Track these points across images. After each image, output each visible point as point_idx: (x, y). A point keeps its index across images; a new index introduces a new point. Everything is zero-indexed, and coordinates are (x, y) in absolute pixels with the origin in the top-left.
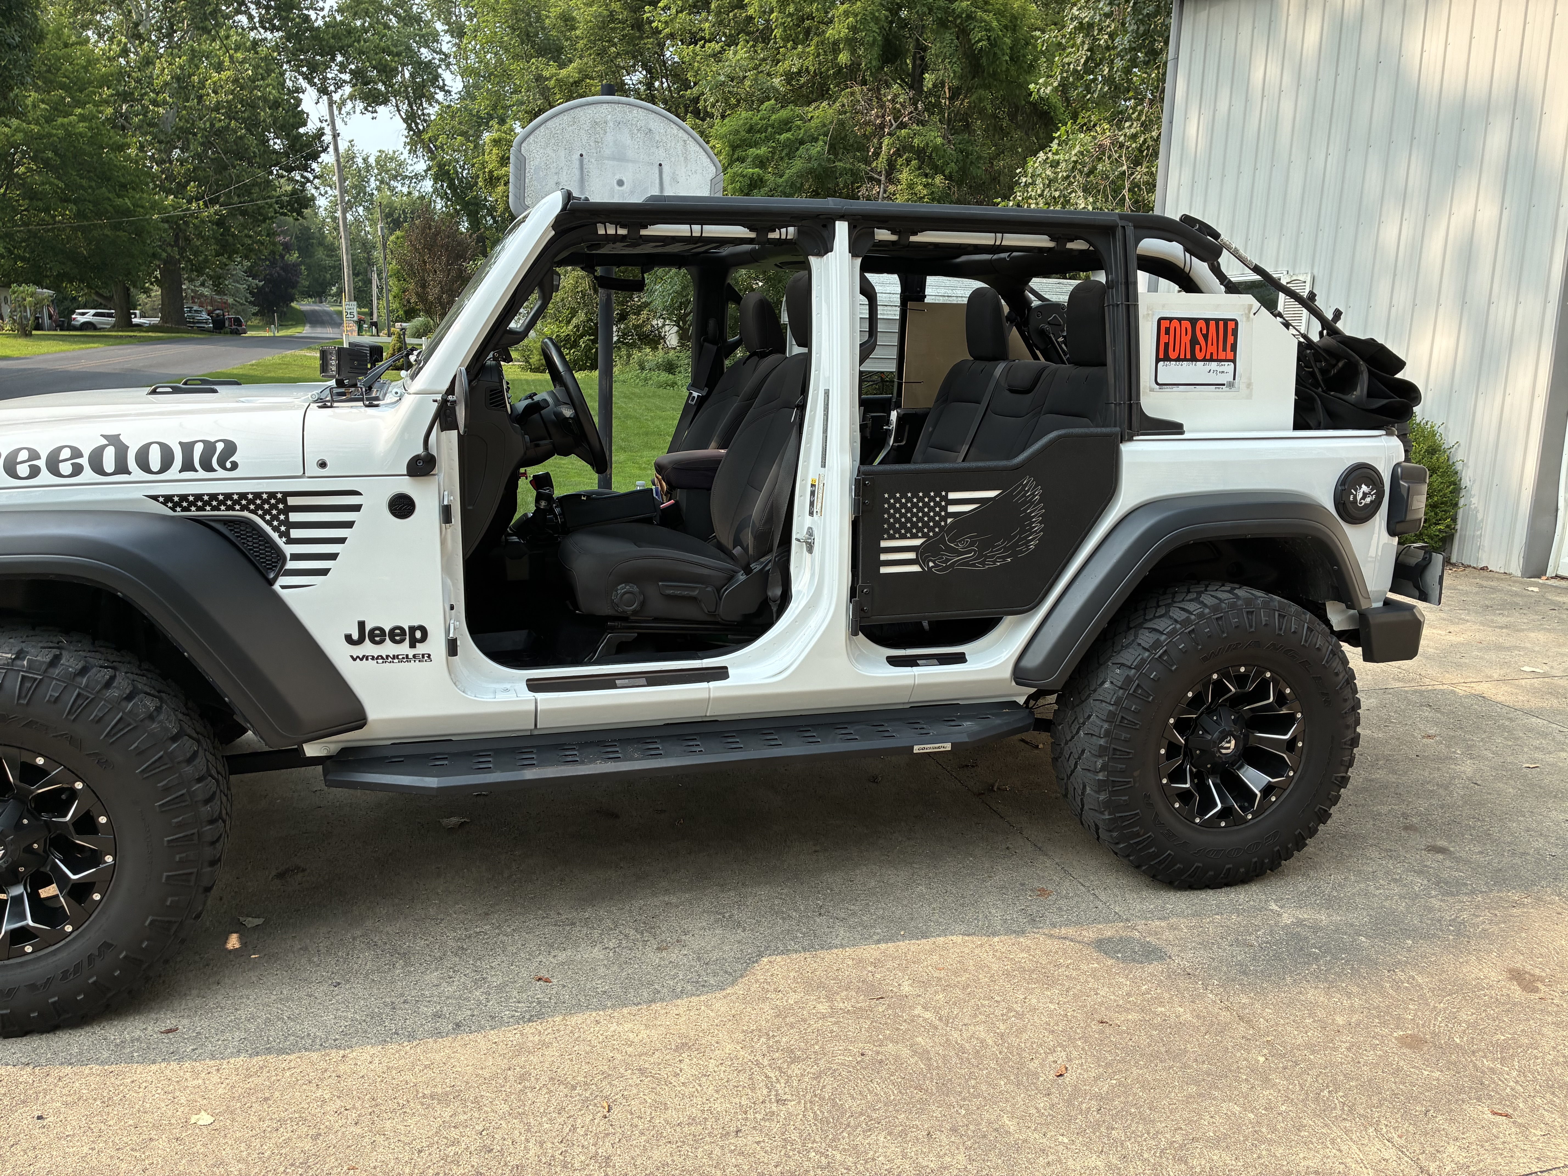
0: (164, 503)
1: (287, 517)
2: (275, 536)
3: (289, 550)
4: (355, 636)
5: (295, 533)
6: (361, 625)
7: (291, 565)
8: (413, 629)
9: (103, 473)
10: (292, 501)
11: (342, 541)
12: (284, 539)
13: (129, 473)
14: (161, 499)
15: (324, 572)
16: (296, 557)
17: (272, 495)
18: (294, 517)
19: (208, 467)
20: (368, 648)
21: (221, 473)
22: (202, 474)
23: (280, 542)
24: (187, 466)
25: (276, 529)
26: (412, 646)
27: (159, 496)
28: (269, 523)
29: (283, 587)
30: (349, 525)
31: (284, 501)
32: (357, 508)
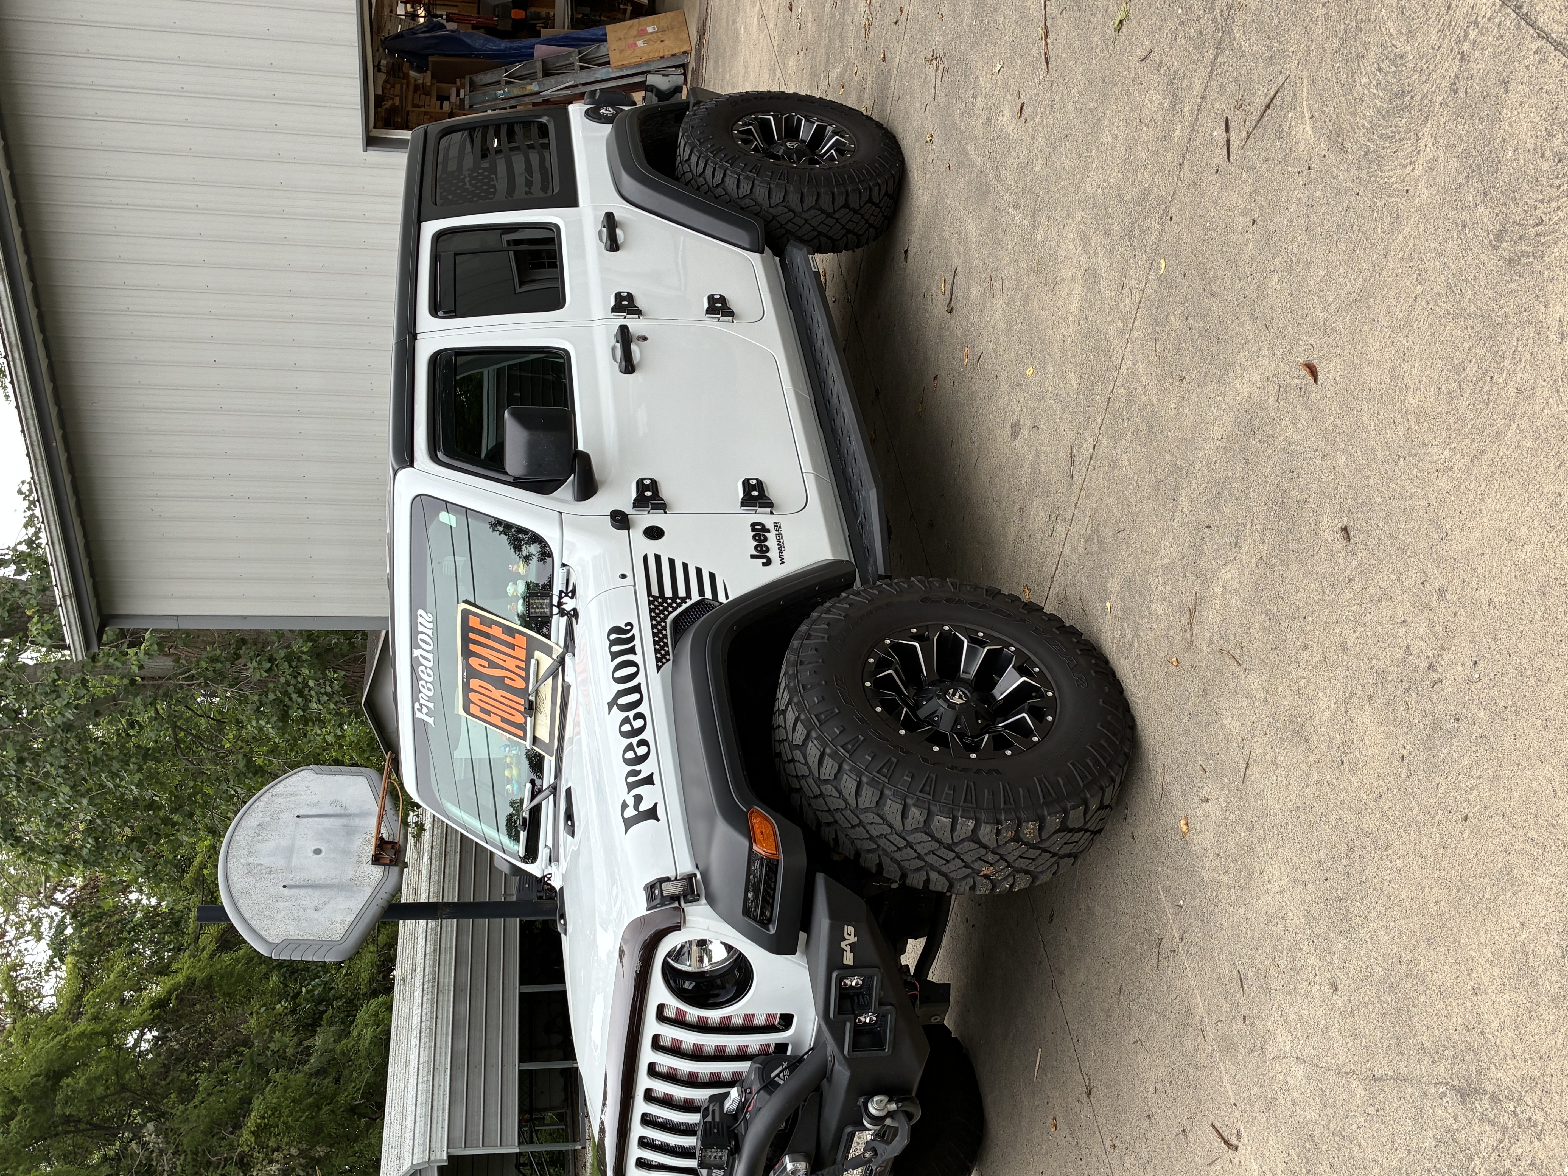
0: (664, 664)
1: (670, 598)
2: (684, 606)
3: (695, 597)
4: (765, 561)
5: (682, 592)
6: (753, 557)
7: (708, 594)
8: (753, 530)
9: (641, 699)
10: (655, 592)
11: (685, 566)
12: (688, 600)
13: (639, 684)
14: (660, 664)
15: (712, 576)
16: (701, 592)
17: (650, 603)
18: (668, 593)
19: (632, 638)
20: (773, 554)
21: (635, 631)
22: (637, 642)
23: (689, 603)
24: (632, 651)
25: (679, 605)
26: (768, 531)
27: (657, 665)
28: (675, 609)
29: (727, 597)
30: (672, 562)
31: (656, 598)
32: (658, 558)
